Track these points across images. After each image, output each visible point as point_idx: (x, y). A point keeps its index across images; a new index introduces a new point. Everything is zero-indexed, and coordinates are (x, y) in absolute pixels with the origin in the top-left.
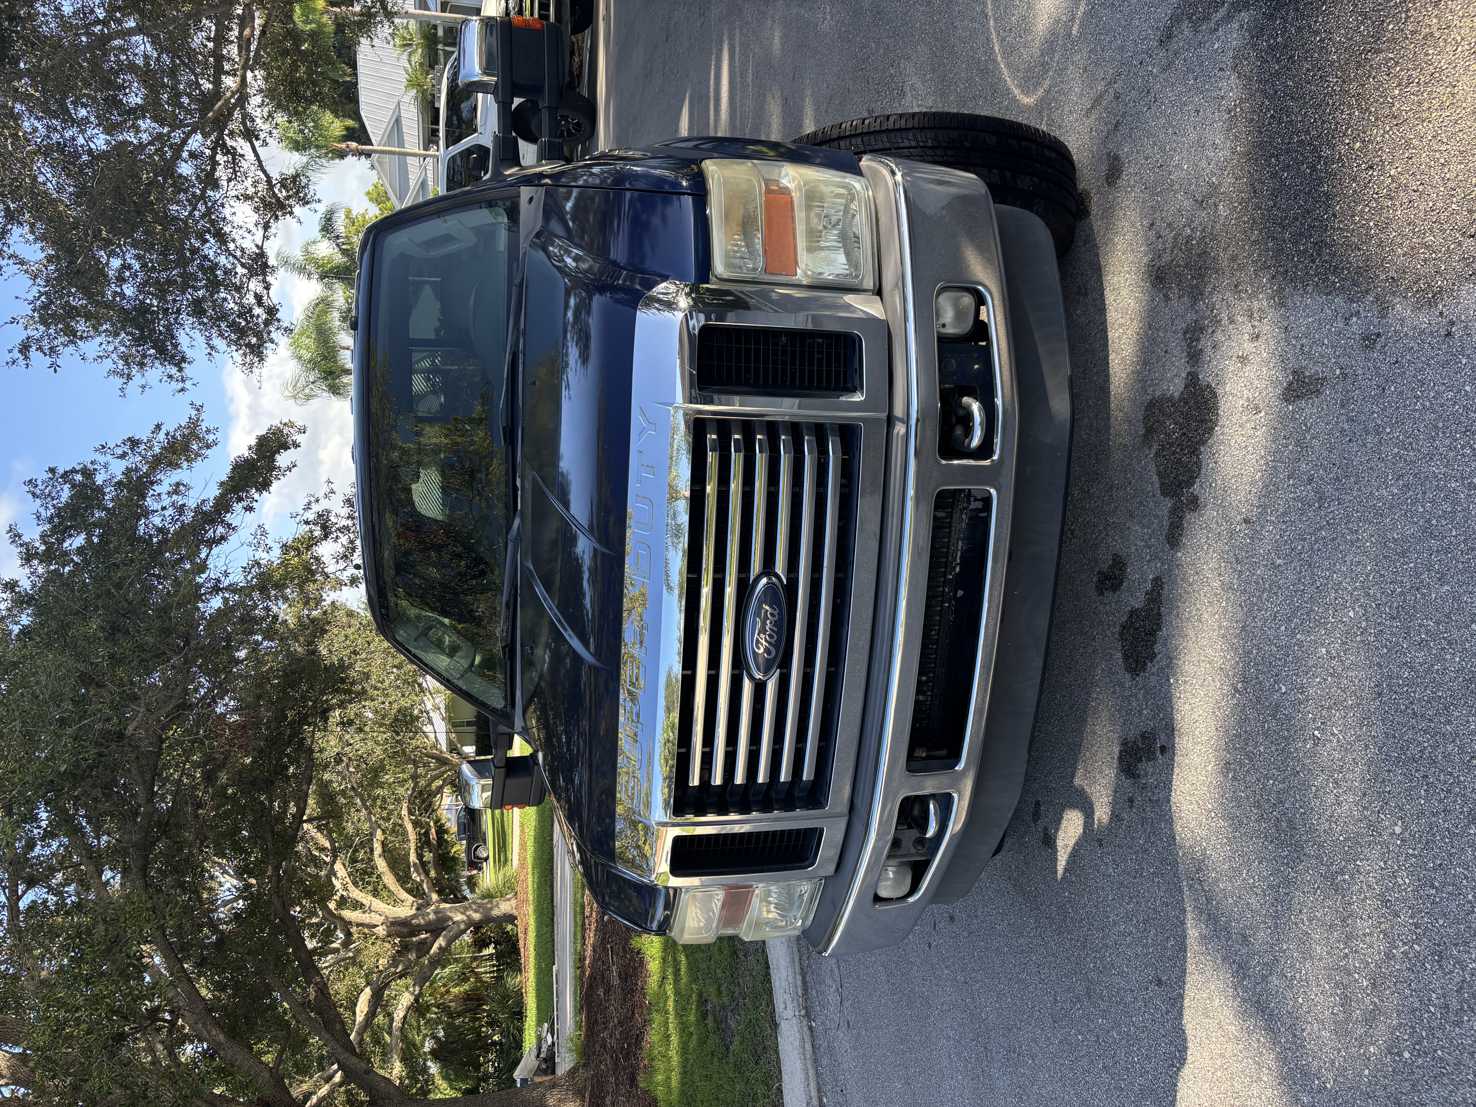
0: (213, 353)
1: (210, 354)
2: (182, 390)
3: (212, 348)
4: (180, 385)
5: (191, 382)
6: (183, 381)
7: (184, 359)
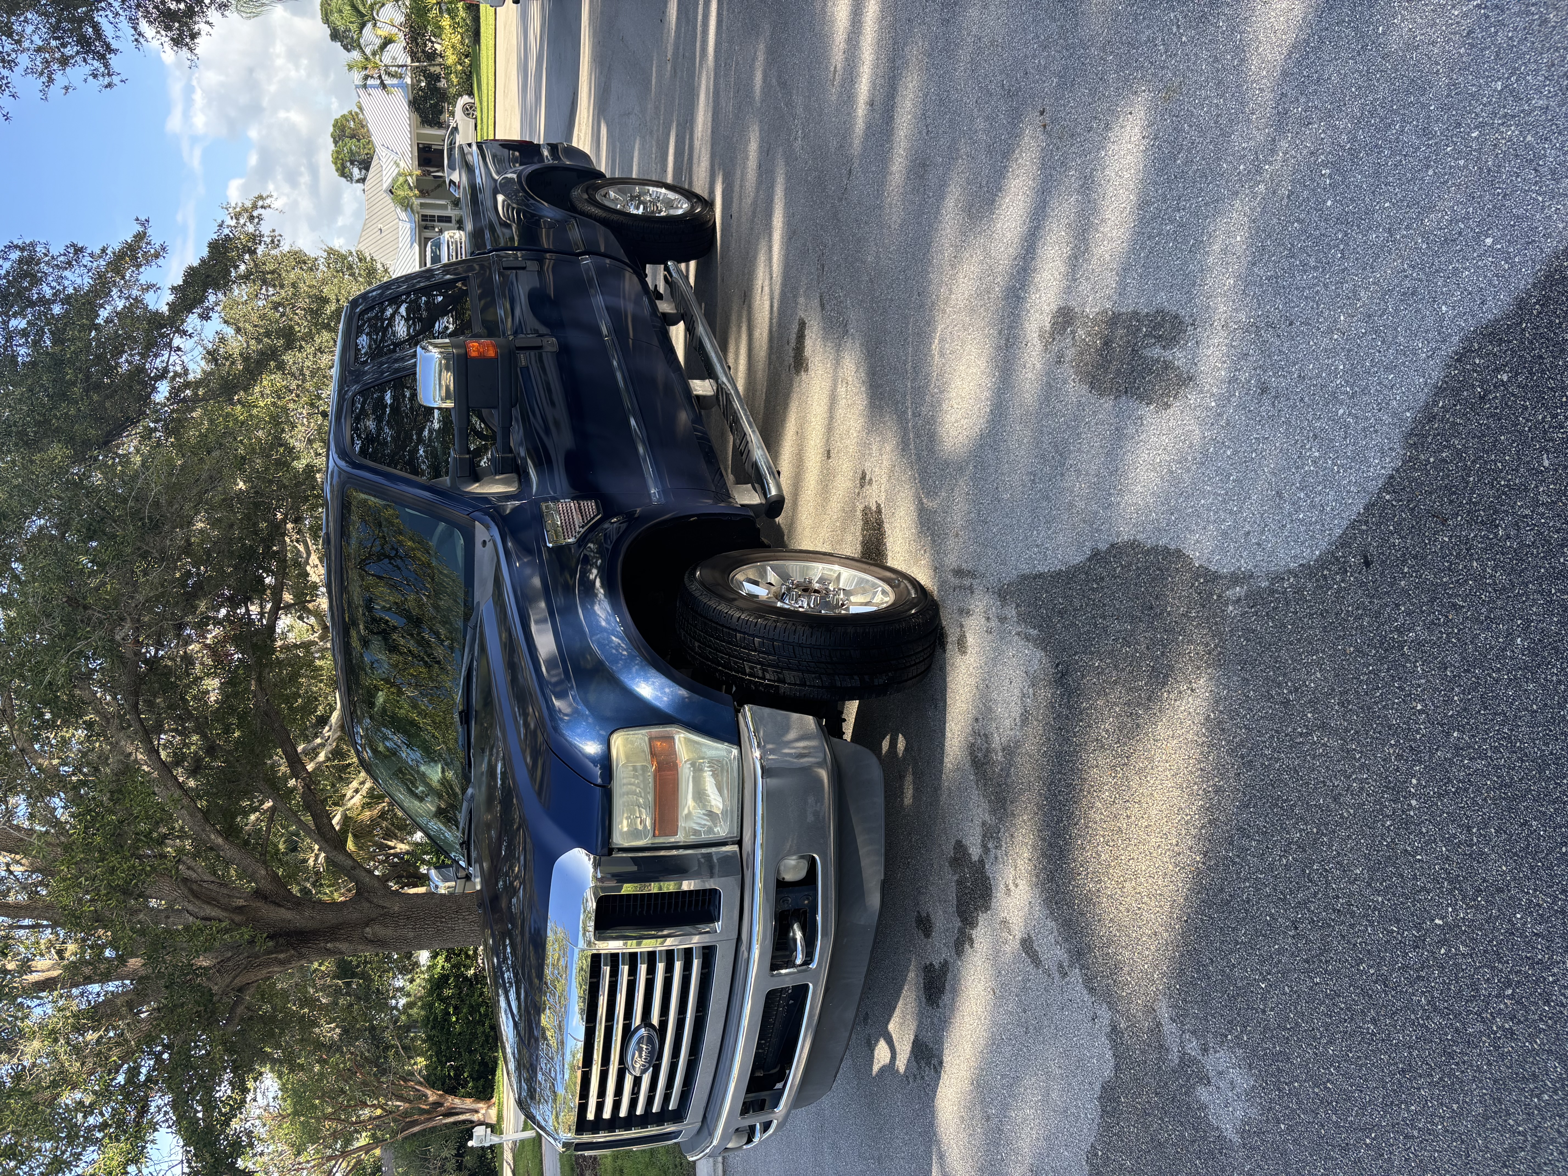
0: (141, 40)
1: (136, 40)
2: (109, 85)
3: (140, 34)
4: (107, 80)
5: (119, 78)
6: (109, 75)
7: (109, 48)
